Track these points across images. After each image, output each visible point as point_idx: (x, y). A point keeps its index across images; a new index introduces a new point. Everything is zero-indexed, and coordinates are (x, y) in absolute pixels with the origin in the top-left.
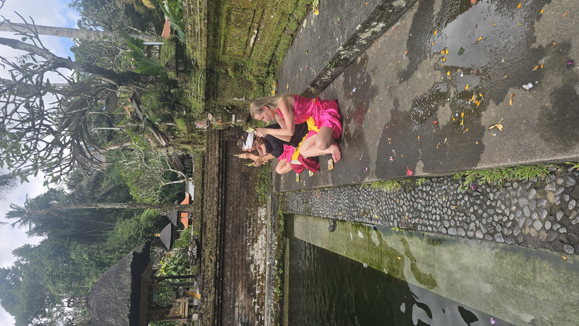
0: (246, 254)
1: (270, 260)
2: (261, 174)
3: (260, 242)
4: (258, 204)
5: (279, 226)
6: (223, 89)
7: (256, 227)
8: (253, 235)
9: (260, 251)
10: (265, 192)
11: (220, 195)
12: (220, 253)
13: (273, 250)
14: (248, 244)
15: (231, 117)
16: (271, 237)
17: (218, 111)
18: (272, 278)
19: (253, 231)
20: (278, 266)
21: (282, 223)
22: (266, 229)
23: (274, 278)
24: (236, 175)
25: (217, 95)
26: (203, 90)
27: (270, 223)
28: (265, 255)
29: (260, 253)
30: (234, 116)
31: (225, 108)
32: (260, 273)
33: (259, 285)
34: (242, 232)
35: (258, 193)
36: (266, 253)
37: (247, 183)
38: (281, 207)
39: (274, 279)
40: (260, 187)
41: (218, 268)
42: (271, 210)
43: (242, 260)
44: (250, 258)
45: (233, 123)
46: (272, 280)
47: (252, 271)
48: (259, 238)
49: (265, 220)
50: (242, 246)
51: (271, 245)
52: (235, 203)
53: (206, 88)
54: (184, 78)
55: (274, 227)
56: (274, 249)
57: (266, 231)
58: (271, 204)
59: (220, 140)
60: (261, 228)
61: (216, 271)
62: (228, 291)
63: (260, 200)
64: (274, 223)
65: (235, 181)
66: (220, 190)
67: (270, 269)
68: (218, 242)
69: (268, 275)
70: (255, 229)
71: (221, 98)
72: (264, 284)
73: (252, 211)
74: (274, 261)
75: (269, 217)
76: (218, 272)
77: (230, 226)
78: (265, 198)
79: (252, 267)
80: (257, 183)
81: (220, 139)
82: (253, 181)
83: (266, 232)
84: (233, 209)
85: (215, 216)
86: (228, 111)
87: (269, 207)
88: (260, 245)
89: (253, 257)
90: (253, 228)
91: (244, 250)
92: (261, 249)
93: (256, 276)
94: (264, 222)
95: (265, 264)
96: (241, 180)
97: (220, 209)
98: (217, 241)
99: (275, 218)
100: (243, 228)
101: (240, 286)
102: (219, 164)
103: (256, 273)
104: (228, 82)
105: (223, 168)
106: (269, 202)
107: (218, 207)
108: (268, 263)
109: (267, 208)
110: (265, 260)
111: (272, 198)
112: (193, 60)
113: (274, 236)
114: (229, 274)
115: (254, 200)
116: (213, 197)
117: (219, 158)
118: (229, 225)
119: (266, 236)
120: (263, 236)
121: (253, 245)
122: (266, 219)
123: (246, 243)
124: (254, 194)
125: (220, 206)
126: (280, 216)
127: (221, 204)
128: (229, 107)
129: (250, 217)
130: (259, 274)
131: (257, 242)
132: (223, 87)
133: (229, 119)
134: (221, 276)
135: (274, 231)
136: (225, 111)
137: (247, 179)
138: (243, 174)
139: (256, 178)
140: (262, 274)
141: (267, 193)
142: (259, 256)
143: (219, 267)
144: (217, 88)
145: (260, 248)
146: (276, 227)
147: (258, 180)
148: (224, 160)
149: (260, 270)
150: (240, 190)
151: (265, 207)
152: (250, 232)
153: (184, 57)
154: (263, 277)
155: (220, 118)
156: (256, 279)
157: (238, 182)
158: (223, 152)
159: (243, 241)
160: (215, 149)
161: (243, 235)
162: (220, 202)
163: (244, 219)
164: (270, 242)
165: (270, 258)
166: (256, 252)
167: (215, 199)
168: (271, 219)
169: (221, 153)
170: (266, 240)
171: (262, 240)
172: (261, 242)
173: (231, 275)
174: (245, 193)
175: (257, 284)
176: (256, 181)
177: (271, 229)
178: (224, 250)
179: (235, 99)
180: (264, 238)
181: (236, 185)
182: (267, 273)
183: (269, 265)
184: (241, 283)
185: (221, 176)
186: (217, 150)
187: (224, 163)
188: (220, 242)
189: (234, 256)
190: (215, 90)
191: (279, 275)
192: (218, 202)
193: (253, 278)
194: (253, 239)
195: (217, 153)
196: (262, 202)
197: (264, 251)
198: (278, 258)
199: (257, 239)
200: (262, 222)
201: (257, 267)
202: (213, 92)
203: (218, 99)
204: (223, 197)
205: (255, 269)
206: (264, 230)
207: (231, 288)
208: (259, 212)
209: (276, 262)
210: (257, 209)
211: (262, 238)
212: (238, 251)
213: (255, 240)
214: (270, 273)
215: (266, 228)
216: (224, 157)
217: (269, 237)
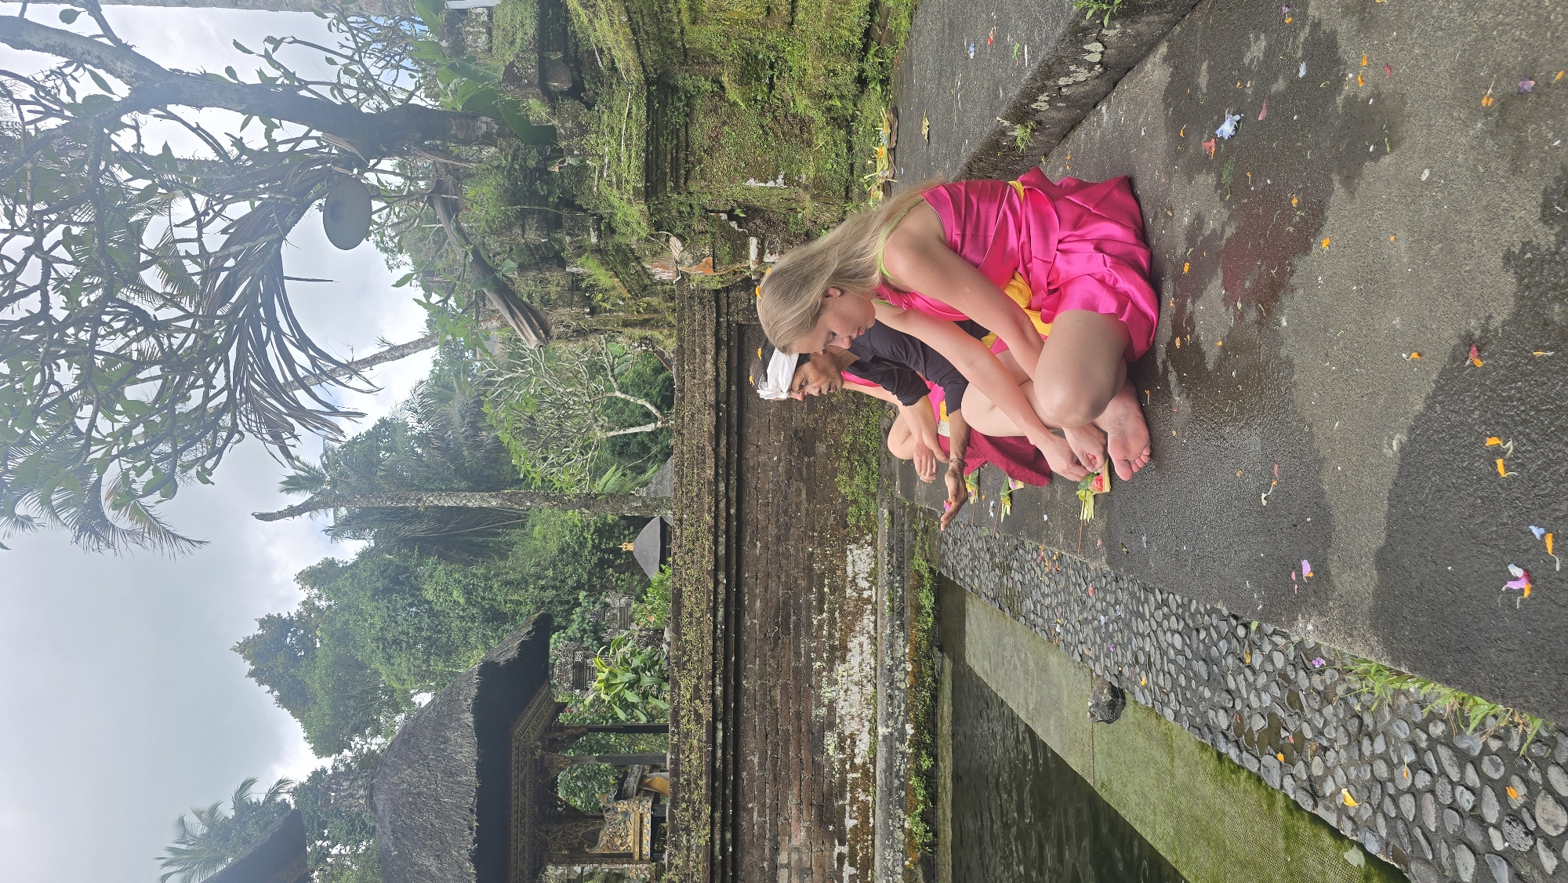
0: (809, 697)
1: (891, 723)
2: (854, 433)
3: (854, 658)
4: (844, 535)
5: (919, 608)
6: (709, 151)
7: (841, 610)
8: (831, 636)
9: (855, 689)
10: (867, 492)
11: (722, 505)
12: (725, 692)
13: (899, 689)
14: (817, 665)
15: (745, 246)
16: (892, 646)
17: (701, 228)
18: (896, 782)
19: (832, 621)
20: (917, 743)
21: (927, 600)
22: (872, 618)
23: (902, 784)
24: (773, 437)
25: (688, 172)
26: (638, 156)
27: (885, 598)
28: (872, 702)
29: (855, 697)
30: (753, 242)
31: (724, 216)
32: (858, 761)
33: (854, 800)
34: (797, 625)
35: (844, 498)
36: (874, 697)
37: (809, 465)
38: (922, 548)
39: (902, 786)
40: (852, 478)
41: (719, 740)
42: (889, 555)
43: (798, 715)
44: (823, 711)
45: (753, 267)
46: (898, 789)
47: (831, 752)
48: (850, 645)
49: (870, 588)
50: (797, 670)
51: (890, 670)
52: (772, 530)
53: (646, 150)
54: (576, 117)
55: (901, 614)
56: (903, 686)
57: (875, 622)
58: (890, 536)
59: (718, 323)
60: (858, 614)
61: (714, 753)
62: (755, 814)
63: (851, 521)
64: (902, 598)
65: (770, 459)
66: (722, 487)
67: (891, 750)
68: (720, 656)
69: (885, 771)
70: (837, 614)
71: (703, 183)
72: (870, 798)
73: (825, 556)
74: (903, 724)
75: (883, 578)
76: (719, 753)
77: (758, 604)
78: (867, 514)
79: (830, 741)
80: (843, 464)
81: (718, 316)
82: (828, 456)
83: (875, 628)
84: (766, 547)
85: (708, 572)
86: (734, 224)
87: (882, 543)
88: (857, 669)
89: (831, 706)
90: (832, 612)
91: (803, 684)
92: (859, 684)
93: (843, 772)
94: (866, 594)
95: (873, 731)
96: (791, 453)
97: (722, 550)
98: (714, 654)
99: (902, 581)
100: (798, 614)
101: (792, 801)
102: (718, 402)
103: (843, 762)
104: (724, 123)
105: (729, 413)
106: (884, 527)
107: (716, 543)
108: (882, 731)
109: (875, 549)
110: (873, 721)
111: (891, 513)
112: (601, 51)
113: (901, 642)
114: (756, 760)
115: (831, 521)
116: (701, 510)
117: (717, 384)
118: (752, 602)
119: (874, 640)
120: (864, 639)
121: (831, 670)
122: (874, 583)
123: (810, 661)
124: (831, 499)
125: (722, 540)
126: (921, 577)
127: (727, 532)
128: (738, 212)
129: (822, 576)
130: (853, 764)
131: (844, 661)
132: (707, 143)
133: (739, 251)
134: (731, 766)
135: (902, 627)
136: (723, 226)
137: (808, 450)
138: (796, 432)
139: (838, 445)
140: (865, 764)
141: (874, 495)
142: (851, 706)
143: (725, 736)
144: (687, 146)
145: (856, 678)
146: (908, 612)
147: (845, 453)
148: (734, 388)
149: (856, 751)
150: (788, 486)
151: (870, 544)
152: (820, 627)
153: (570, 44)
154: (868, 776)
155: (707, 251)
156: (843, 781)
157: (779, 460)
158: (728, 363)
159: (798, 655)
160: (704, 352)
161: (798, 635)
162: (723, 527)
163: (803, 583)
164: (889, 662)
165: (890, 716)
166: (842, 693)
167: (708, 518)
168: (891, 584)
169: (723, 366)
170: (875, 654)
171: (860, 654)
172: (859, 659)
173: (762, 764)
174: (804, 496)
175: (848, 795)
176: (839, 457)
177: (891, 619)
178: (738, 684)
179: (752, 182)
180: (867, 647)
181: (773, 469)
182: (881, 764)
183: (885, 738)
184: (796, 791)
185: (723, 442)
186: (709, 357)
187: (734, 399)
188: (727, 658)
189: (772, 702)
190: (682, 155)
191: (918, 772)
192: (716, 526)
193: (833, 776)
194: (833, 648)
195: (708, 365)
196: (858, 528)
197: (870, 688)
198: (916, 716)
199: (845, 649)
200: (860, 594)
201: (846, 743)
202: (675, 161)
203: (693, 187)
204: (733, 511)
205: (841, 748)
206: (867, 621)
207: (764, 804)
208: (849, 559)
209: (910, 729)
210: (844, 551)
211: (861, 645)
212: (785, 687)
213: (839, 652)
214: (890, 766)
215: (874, 612)
216: (734, 379)
217: (883, 646)
